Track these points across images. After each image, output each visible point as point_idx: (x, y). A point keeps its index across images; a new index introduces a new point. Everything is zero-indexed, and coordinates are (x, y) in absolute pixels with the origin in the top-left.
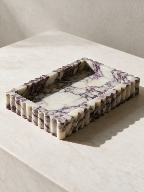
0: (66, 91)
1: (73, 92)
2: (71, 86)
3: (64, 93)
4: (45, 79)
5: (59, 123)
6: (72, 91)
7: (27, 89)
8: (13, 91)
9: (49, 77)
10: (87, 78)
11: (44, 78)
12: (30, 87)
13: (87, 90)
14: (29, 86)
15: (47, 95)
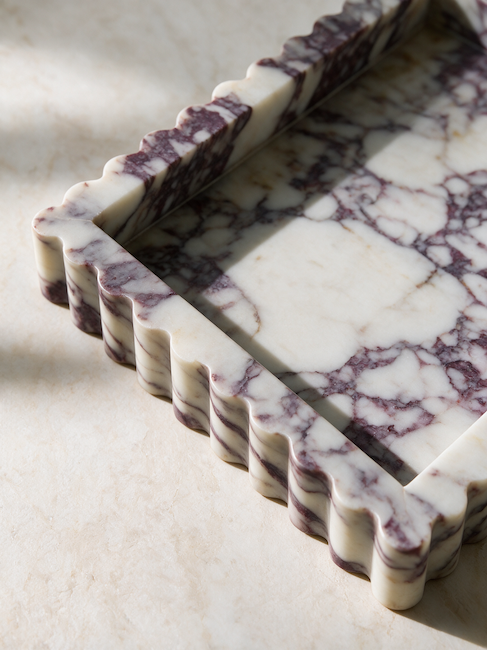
0: (342, 214)
1: (382, 224)
2: (369, 173)
3: (335, 227)
4: (231, 128)
5: (394, 543)
6: (372, 212)
7: (144, 199)
8: (77, 215)
9: (250, 109)
10: (442, 104)
11: (229, 118)
12: (157, 184)
13: (452, 207)
14: (153, 178)
15: (247, 233)
